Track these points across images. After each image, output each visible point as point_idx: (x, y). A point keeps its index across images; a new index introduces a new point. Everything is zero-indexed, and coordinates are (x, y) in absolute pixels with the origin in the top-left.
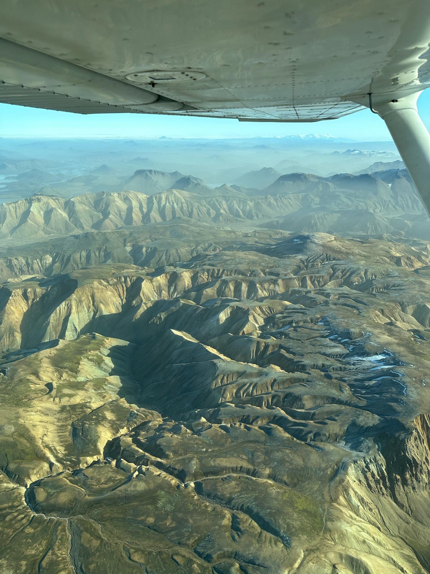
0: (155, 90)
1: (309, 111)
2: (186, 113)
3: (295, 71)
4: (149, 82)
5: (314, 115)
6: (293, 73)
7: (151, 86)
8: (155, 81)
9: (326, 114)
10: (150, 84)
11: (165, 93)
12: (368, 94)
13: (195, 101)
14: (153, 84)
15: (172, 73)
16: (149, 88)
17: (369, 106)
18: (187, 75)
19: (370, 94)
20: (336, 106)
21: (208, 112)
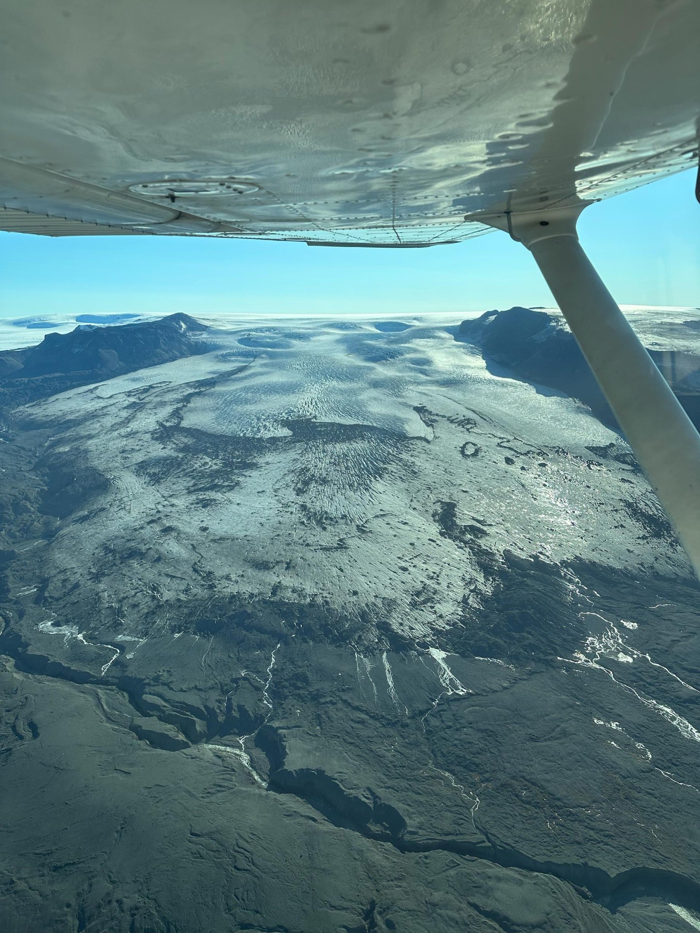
0: (175, 206)
1: (416, 233)
2: (223, 236)
3: (396, 184)
4: (167, 195)
5: (424, 238)
6: (394, 185)
7: (169, 200)
8: (176, 194)
9: (442, 237)
10: (167, 197)
11: (192, 210)
12: (505, 213)
13: (239, 220)
14: (173, 198)
15: (204, 184)
16: (167, 203)
17: (508, 229)
18: (229, 187)
19: (508, 213)
20: (457, 228)
21: (260, 234)
